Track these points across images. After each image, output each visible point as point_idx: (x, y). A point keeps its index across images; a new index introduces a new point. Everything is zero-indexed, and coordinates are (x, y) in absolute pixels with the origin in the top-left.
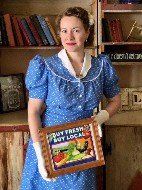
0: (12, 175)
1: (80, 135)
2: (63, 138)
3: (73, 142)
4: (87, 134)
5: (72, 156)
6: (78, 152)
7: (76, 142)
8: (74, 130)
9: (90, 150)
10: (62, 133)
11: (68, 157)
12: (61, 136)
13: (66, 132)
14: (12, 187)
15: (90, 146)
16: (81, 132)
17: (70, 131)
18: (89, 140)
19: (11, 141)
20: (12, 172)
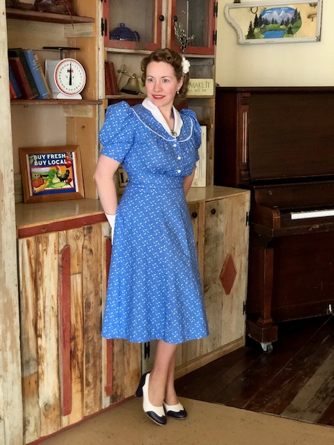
0: (44, 302)
1: (62, 162)
2: (45, 163)
3: (54, 168)
4: (70, 162)
5: (51, 183)
6: (59, 180)
7: (58, 169)
8: (56, 155)
9: (70, 180)
10: (44, 157)
11: (48, 183)
12: (42, 159)
13: (48, 156)
14: (44, 322)
15: (71, 176)
16: (63, 159)
17: (52, 156)
18: (70, 169)
19: (45, 248)
20: (45, 298)
